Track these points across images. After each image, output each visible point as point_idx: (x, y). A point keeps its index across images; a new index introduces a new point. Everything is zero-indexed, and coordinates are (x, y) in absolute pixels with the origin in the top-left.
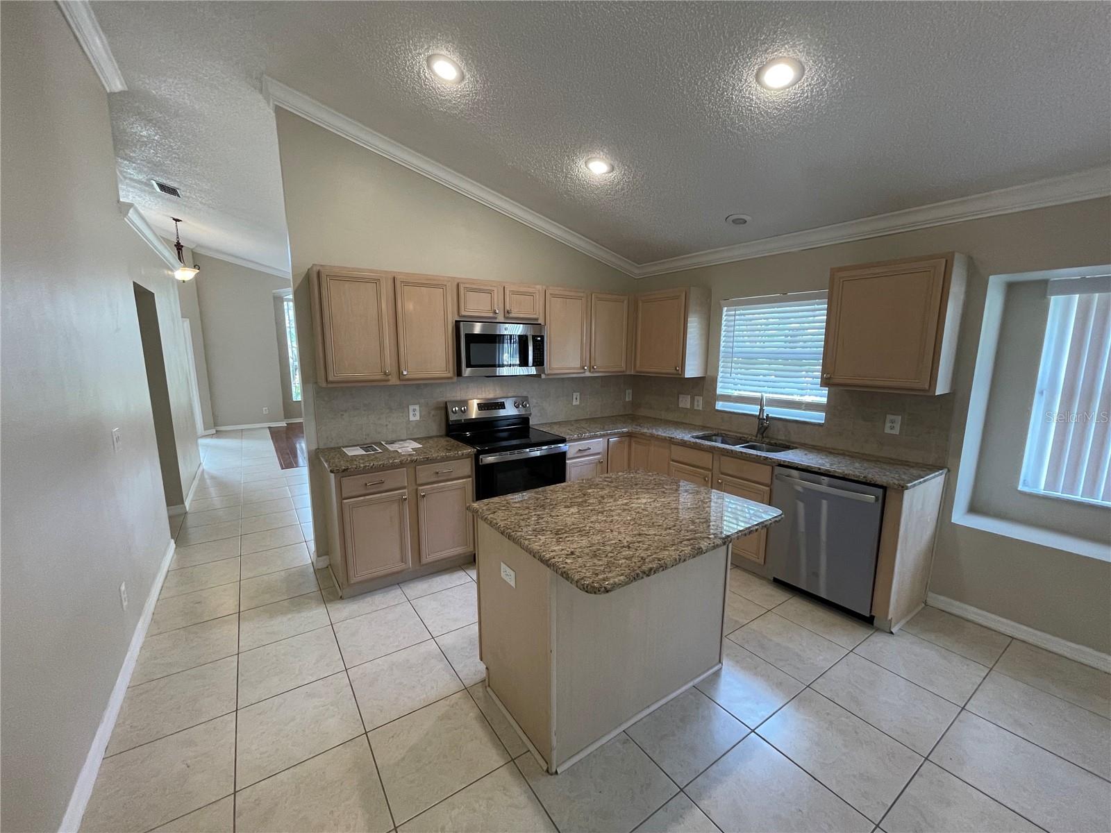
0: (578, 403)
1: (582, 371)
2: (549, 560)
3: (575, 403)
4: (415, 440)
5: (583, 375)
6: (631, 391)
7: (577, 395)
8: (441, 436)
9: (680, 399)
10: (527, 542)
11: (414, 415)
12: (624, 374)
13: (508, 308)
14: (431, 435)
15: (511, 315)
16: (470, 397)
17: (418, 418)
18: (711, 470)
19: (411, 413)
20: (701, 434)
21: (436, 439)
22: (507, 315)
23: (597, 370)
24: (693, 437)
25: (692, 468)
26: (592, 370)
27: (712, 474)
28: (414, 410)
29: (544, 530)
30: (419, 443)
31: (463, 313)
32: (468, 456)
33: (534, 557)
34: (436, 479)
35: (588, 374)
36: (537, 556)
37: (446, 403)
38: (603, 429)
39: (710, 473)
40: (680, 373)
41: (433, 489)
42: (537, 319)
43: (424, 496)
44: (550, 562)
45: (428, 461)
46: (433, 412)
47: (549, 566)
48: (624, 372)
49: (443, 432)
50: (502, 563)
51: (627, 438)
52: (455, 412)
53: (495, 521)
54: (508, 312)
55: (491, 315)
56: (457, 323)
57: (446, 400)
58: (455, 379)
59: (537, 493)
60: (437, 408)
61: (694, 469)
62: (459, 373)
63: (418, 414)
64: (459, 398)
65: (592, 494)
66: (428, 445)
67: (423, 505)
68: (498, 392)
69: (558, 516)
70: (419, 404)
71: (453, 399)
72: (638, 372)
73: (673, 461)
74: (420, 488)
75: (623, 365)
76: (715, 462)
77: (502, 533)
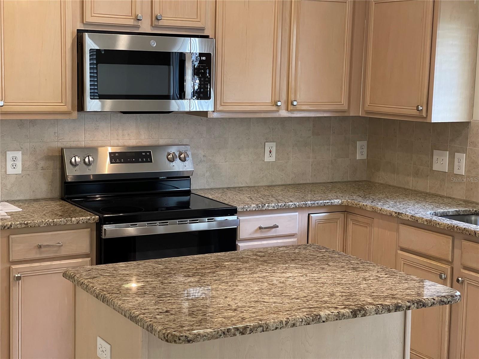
0: (273, 159)
1: (274, 108)
2: (138, 316)
3: (267, 159)
4: (13, 202)
5: (276, 115)
6: (365, 143)
7: (271, 146)
8: (52, 199)
9: (435, 158)
10: (120, 302)
11: (14, 166)
12: (346, 114)
13: (157, 12)
14: (39, 196)
15: (161, 23)
16: (100, 143)
17: (19, 170)
18: (450, 263)
19: (9, 163)
20: (452, 210)
21: (43, 203)
22: (155, 23)
23: (299, 107)
24: (436, 214)
25: (425, 260)
26: (290, 107)
27: (452, 269)
28: (14, 159)
29: (145, 294)
30: (19, 207)
31: (89, 19)
32: (86, 225)
33: (125, 316)
34: (38, 256)
35: (283, 113)
36: (127, 315)
37: (62, 149)
38: (303, 199)
39: (448, 268)
40: (424, 114)
41: (34, 270)
42: (203, 29)
43: (19, 278)
44: (138, 318)
45: (27, 228)
46: (42, 164)
47: (137, 322)
48: (344, 112)
49: (57, 193)
50: (98, 338)
51: (341, 216)
52: (75, 165)
53: (91, 285)
54: (157, 19)
55: (131, 22)
56: (80, 34)
57: (62, 146)
58: (75, 114)
59: (158, 263)
60: (49, 158)
61: (429, 261)
62: (80, 106)
63: (19, 164)
64: (83, 144)
65: (227, 266)
66: (31, 209)
67: (17, 291)
68: (143, 137)
69: (171, 283)
70: (21, 149)
71: (73, 144)
72: (367, 113)
73: (403, 249)
74: (14, 267)
75: (344, 101)
76: (455, 250)
77: (97, 297)
